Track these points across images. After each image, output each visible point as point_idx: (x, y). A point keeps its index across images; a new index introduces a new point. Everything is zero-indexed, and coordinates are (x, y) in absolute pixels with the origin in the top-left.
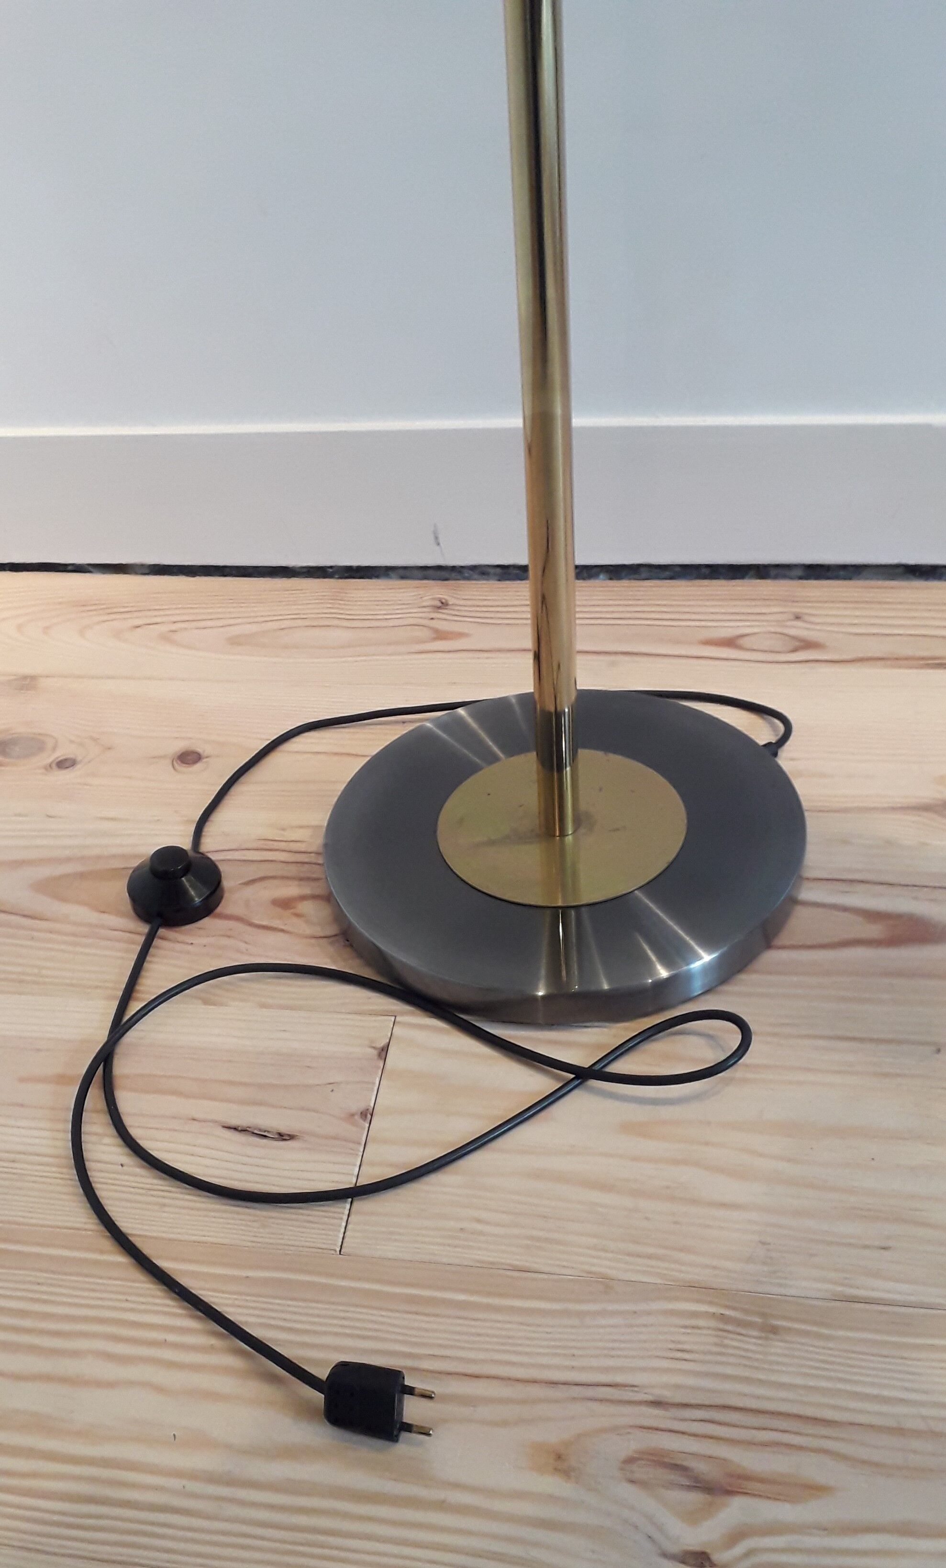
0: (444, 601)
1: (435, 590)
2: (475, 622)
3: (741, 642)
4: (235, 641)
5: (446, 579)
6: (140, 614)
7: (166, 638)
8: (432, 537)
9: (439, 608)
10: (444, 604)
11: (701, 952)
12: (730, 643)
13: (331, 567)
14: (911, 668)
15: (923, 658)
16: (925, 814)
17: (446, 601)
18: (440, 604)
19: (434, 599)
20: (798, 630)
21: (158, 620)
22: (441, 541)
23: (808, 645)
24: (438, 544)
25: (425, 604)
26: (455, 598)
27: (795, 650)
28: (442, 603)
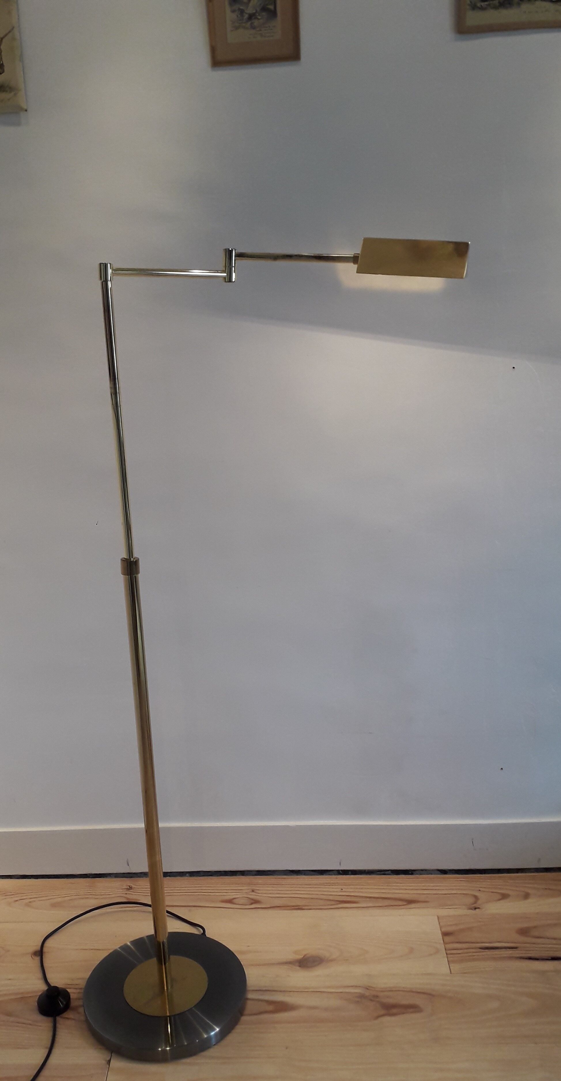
0: (130, 886)
1: (127, 882)
2: (142, 895)
3: (235, 901)
4: (54, 906)
5: (132, 877)
6: (17, 895)
7: (28, 905)
8: (126, 863)
9: (129, 889)
10: (131, 888)
11: (215, 1027)
12: (230, 901)
13: (89, 874)
14: (288, 910)
15: (293, 906)
16: (290, 965)
17: (131, 886)
18: (129, 887)
19: (127, 886)
20: (253, 896)
21: (25, 897)
22: (129, 864)
23: (256, 902)
24: (129, 865)
25: (123, 888)
26: (135, 885)
27: (252, 904)
28: (130, 887)
